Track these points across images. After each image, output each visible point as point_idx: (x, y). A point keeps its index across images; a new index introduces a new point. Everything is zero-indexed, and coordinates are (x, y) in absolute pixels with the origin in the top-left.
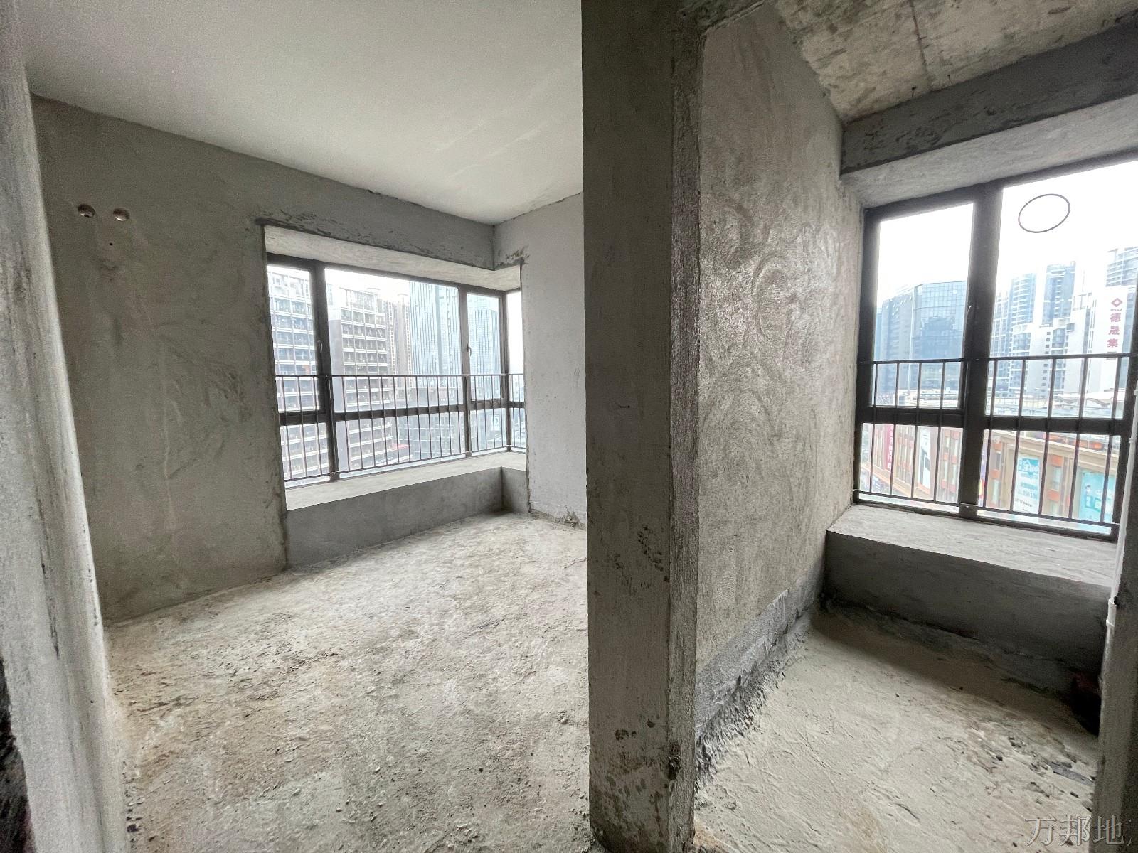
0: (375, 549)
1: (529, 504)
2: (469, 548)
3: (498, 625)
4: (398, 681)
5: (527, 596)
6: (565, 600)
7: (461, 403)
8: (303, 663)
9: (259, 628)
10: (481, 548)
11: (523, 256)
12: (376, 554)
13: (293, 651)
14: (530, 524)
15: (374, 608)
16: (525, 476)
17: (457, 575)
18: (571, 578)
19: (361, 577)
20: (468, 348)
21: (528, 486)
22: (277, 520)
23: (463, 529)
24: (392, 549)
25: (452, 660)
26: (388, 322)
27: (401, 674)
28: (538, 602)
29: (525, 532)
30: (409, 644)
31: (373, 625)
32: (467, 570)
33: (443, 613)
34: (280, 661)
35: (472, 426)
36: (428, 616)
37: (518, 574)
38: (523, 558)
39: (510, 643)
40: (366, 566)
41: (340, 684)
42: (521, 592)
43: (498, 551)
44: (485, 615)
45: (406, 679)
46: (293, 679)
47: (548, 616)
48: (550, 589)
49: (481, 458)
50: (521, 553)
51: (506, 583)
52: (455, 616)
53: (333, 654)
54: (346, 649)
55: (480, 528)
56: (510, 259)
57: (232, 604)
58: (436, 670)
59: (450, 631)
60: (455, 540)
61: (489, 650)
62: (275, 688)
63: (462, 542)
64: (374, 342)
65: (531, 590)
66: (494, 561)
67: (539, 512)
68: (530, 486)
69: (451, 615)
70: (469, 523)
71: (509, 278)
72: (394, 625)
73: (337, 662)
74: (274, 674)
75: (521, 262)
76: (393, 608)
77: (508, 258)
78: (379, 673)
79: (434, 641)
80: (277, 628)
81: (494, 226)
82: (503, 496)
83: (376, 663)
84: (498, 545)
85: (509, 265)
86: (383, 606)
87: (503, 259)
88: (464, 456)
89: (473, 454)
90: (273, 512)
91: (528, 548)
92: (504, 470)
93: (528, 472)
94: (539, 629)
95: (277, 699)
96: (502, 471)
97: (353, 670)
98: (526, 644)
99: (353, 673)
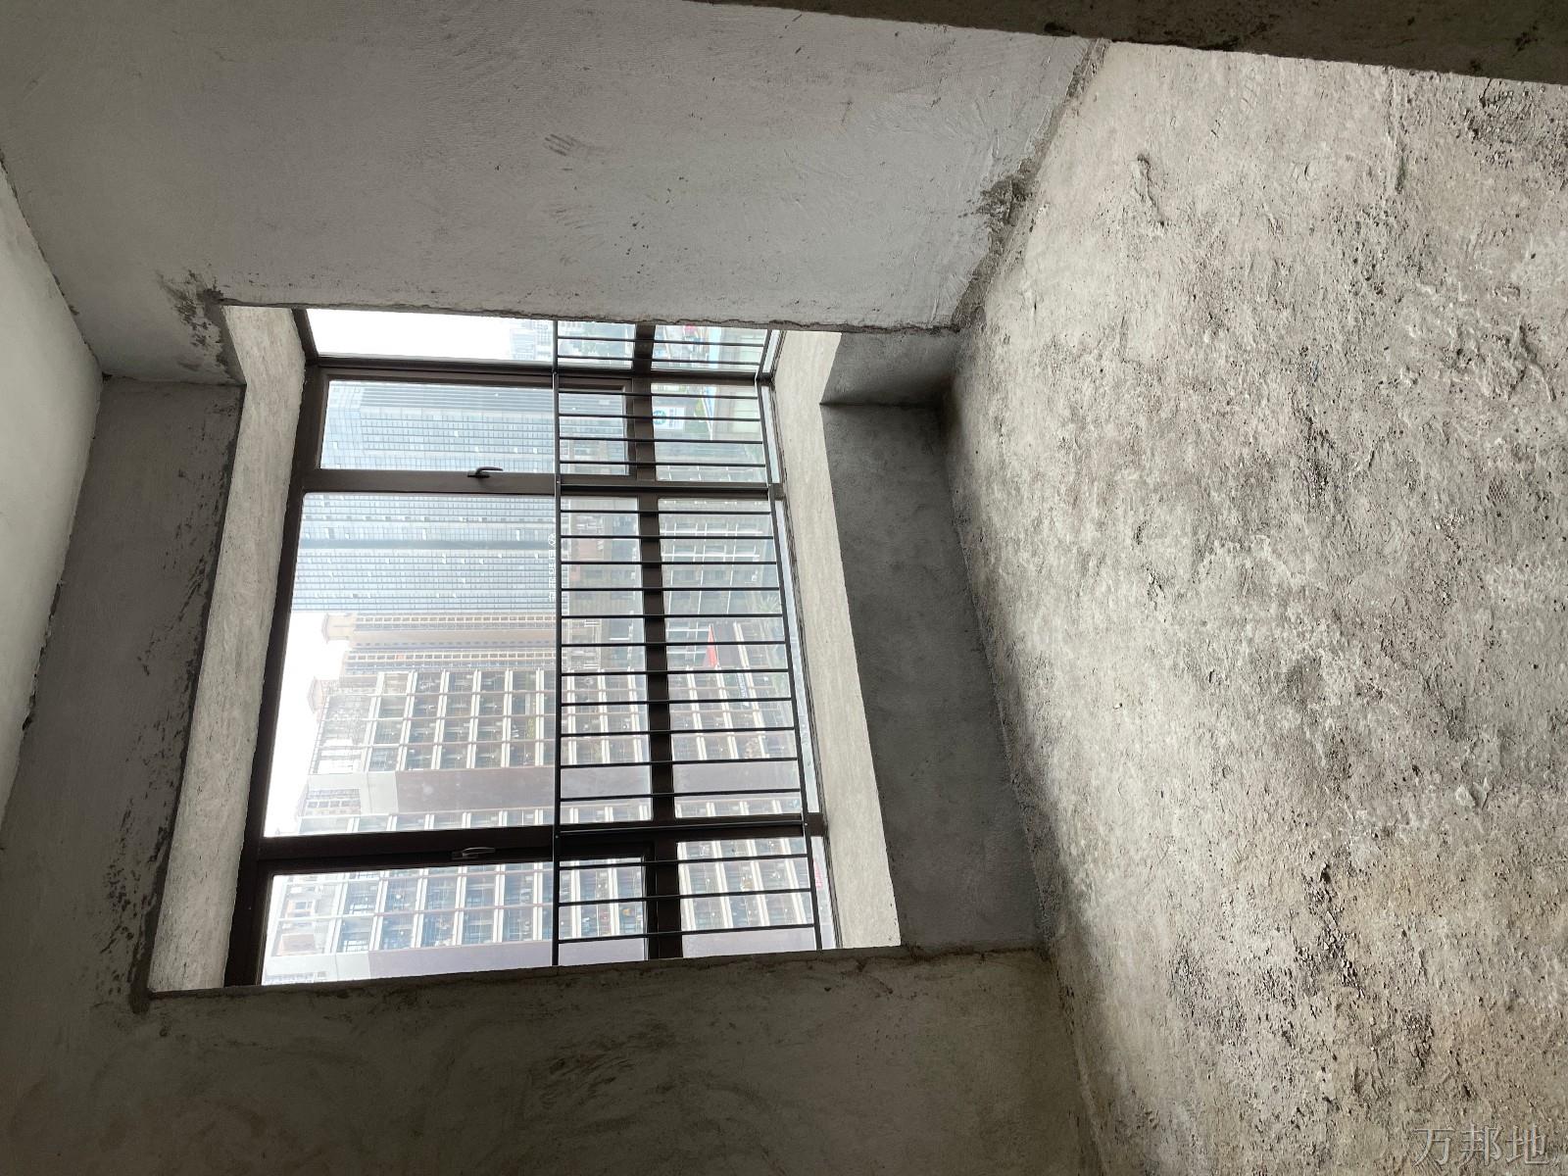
0: (1013, 741)
1: (935, 331)
2: (1046, 506)
3: (1324, 435)
4: (1456, 723)
5: (1239, 346)
6: (1277, 227)
7: (633, 504)
8: (1336, 950)
9: (1204, 1033)
10: (1053, 472)
11: (192, 290)
12: (1032, 738)
13: (1294, 966)
14: (996, 330)
15: (1200, 762)
16: (857, 337)
17: (1128, 542)
18: (1201, 208)
19: (1094, 783)
20: (480, 475)
21: (886, 331)
22: (924, 969)
23: (984, 517)
24: (1019, 698)
25: (1415, 574)
26: (400, 664)
27: (1433, 713)
28: (1268, 313)
29: (1021, 345)
30: (1335, 684)
31: (1251, 769)
32: (1120, 512)
33: (1250, 585)
34: (1318, 1001)
35: (700, 479)
36: (1248, 627)
37: (1159, 373)
38: (1107, 354)
39: (1398, 400)
40: (1061, 766)
41: (1427, 872)
42: (1222, 362)
43: (1071, 426)
44: (1280, 471)
45: (1452, 703)
46: (1381, 980)
47: (1324, 280)
48: (1228, 273)
49: (786, 457)
50: (1090, 358)
51: (1183, 405)
52: (1266, 553)
53: (1326, 877)
54: (1314, 844)
55: (991, 471)
56: (206, 333)
57: (1123, 1078)
58: (1440, 620)
59: (1314, 573)
60: (1017, 542)
61: (1407, 465)
62: (1399, 1022)
63: (1027, 522)
64: (452, 700)
65: (1222, 333)
66: (1101, 438)
67: (964, 303)
68: (884, 325)
69: (1261, 566)
70: (971, 500)
71: (266, 342)
72: (1262, 718)
73: (1351, 871)
74: (1353, 1018)
75: (214, 301)
76: (1203, 715)
77: (202, 341)
78: (1416, 769)
79: (1337, 617)
80: (1213, 993)
81: (106, 377)
82: (903, 405)
83: (1380, 775)
84: (1052, 424)
85: (225, 337)
86: (1193, 739)
87: (208, 356)
88: (779, 505)
89: (776, 479)
90: (902, 979)
91: (1072, 339)
92: (832, 395)
93: (846, 329)
94: (1365, 313)
95: (1435, 1020)
96: (832, 403)
97: (1388, 833)
98: (1414, 353)
99: (1400, 835)
